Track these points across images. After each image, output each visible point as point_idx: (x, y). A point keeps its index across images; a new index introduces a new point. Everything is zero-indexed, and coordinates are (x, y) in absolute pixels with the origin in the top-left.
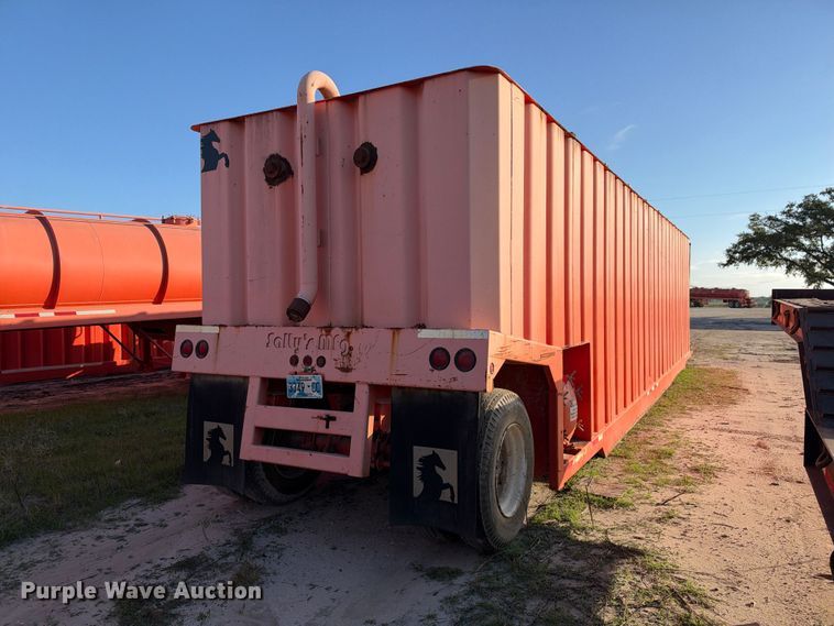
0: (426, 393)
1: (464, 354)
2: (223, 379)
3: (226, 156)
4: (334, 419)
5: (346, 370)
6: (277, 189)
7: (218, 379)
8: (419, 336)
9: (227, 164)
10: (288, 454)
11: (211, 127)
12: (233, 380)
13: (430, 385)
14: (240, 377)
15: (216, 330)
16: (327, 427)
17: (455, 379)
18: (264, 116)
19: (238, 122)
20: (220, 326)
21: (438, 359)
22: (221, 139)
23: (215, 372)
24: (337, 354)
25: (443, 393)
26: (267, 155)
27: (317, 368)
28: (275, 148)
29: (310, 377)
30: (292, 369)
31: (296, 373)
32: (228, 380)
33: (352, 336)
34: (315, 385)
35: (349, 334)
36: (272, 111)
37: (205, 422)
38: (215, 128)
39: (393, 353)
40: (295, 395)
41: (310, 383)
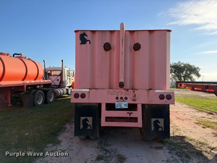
0: (155, 105)
1: (168, 96)
2: (88, 104)
3: (90, 41)
4: (132, 113)
5: (135, 100)
6: (108, 52)
7: (86, 104)
8: (156, 91)
9: (90, 43)
10: (118, 123)
11: (84, 31)
12: (92, 104)
13: (160, 103)
14: (95, 103)
15: (88, 90)
16: (130, 115)
17: (166, 102)
18: (104, 32)
19: (93, 32)
20: (90, 89)
21: (162, 97)
22: (88, 36)
23: (89, 102)
24: (131, 96)
25: (160, 105)
26: (105, 43)
27: (125, 100)
28: (108, 41)
29: (123, 102)
30: (117, 100)
31: (118, 102)
32: (90, 104)
33: (135, 92)
34: (125, 105)
35: (134, 91)
36: (107, 31)
37: (81, 117)
38: (85, 32)
39: (148, 96)
40: (118, 107)
41: (124, 104)
